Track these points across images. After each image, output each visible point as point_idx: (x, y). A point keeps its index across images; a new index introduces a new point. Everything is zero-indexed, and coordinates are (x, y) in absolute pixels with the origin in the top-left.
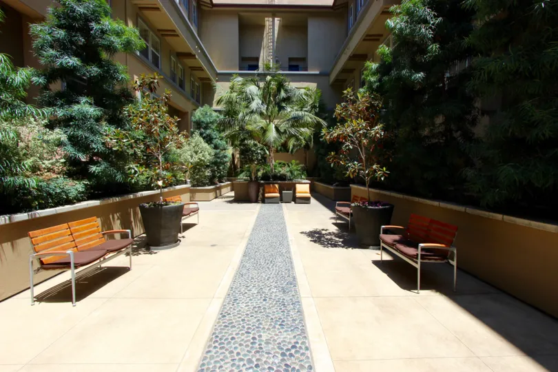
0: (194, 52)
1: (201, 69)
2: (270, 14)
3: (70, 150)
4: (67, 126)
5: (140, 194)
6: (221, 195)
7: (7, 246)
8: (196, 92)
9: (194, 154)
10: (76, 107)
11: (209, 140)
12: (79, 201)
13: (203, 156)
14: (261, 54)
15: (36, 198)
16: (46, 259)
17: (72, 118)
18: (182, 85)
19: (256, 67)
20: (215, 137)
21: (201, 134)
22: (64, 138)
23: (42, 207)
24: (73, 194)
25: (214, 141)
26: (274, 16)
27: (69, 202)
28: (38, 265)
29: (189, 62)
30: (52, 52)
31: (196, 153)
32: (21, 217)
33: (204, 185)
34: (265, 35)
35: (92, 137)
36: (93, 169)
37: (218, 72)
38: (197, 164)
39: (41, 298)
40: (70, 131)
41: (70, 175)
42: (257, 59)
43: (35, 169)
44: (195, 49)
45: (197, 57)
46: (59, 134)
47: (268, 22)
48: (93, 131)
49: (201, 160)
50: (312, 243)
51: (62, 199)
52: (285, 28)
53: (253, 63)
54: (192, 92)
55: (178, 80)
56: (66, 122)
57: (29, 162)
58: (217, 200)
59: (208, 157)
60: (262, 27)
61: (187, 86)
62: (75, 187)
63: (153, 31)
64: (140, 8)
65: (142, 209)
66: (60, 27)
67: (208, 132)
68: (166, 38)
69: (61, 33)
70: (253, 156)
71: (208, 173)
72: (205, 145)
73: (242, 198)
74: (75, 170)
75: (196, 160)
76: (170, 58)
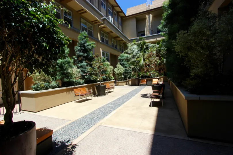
0: (119, 36)
1: (122, 40)
2: (148, 14)
3: (81, 73)
4: (81, 68)
5: (97, 83)
6: (129, 84)
7: (71, 92)
8: (122, 48)
9: (118, 70)
10: (82, 64)
11: (123, 65)
12: (83, 84)
13: (121, 71)
14: (146, 29)
15: (75, 83)
16: (76, 94)
17: (82, 66)
18: (116, 47)
19: (144, 35)
20: (125, 64)
21: (121, 64)
22: (80, 71)
23: (76, 85)
24: (82, 83)
25: (125, 65)
26: (149, 14)
27: (81, 84)
28: (75, 95)
29: (118, 39)
30: (78, 52)
31: (119, 70)
32: (73, 87)
33: (122, 80)
34: (147, 22)
35: (85, 70)
36: (86, 77)
37: (129, 39)
38: (119, 73)
39: (75, 102)
40: (81, 69)
41: (81, 79)
42: (144, 31)
43: (75, 78)
44: (120, 35)
45: (120, 37)
46: (79, 70)
47: (147, 16)
48: (86, 68)
49: (120, 72)
50: (142, 97)
51: (80, 84)
52: (154, 17)
53: (142, 33)
54: (120, 48)
55: (115, 46)
56: (81, 67)
57: (74, 76)
58: (126, 85)
59: (122, 71)
60: (146, 19)
61: (118, 47)
62: (82, 81)
63: (106, 33)
64: (101, 28)
65: (96, 86)
66: (79, 46)
67: (123, 62)
68: (110, 34)
69: (79, 48)
70: (136, 70)
71: (123, 76)
72: (122, 67)
73: (133, 85)
74: (83, 77)
75: (119, 72)
76: (112, 40)
